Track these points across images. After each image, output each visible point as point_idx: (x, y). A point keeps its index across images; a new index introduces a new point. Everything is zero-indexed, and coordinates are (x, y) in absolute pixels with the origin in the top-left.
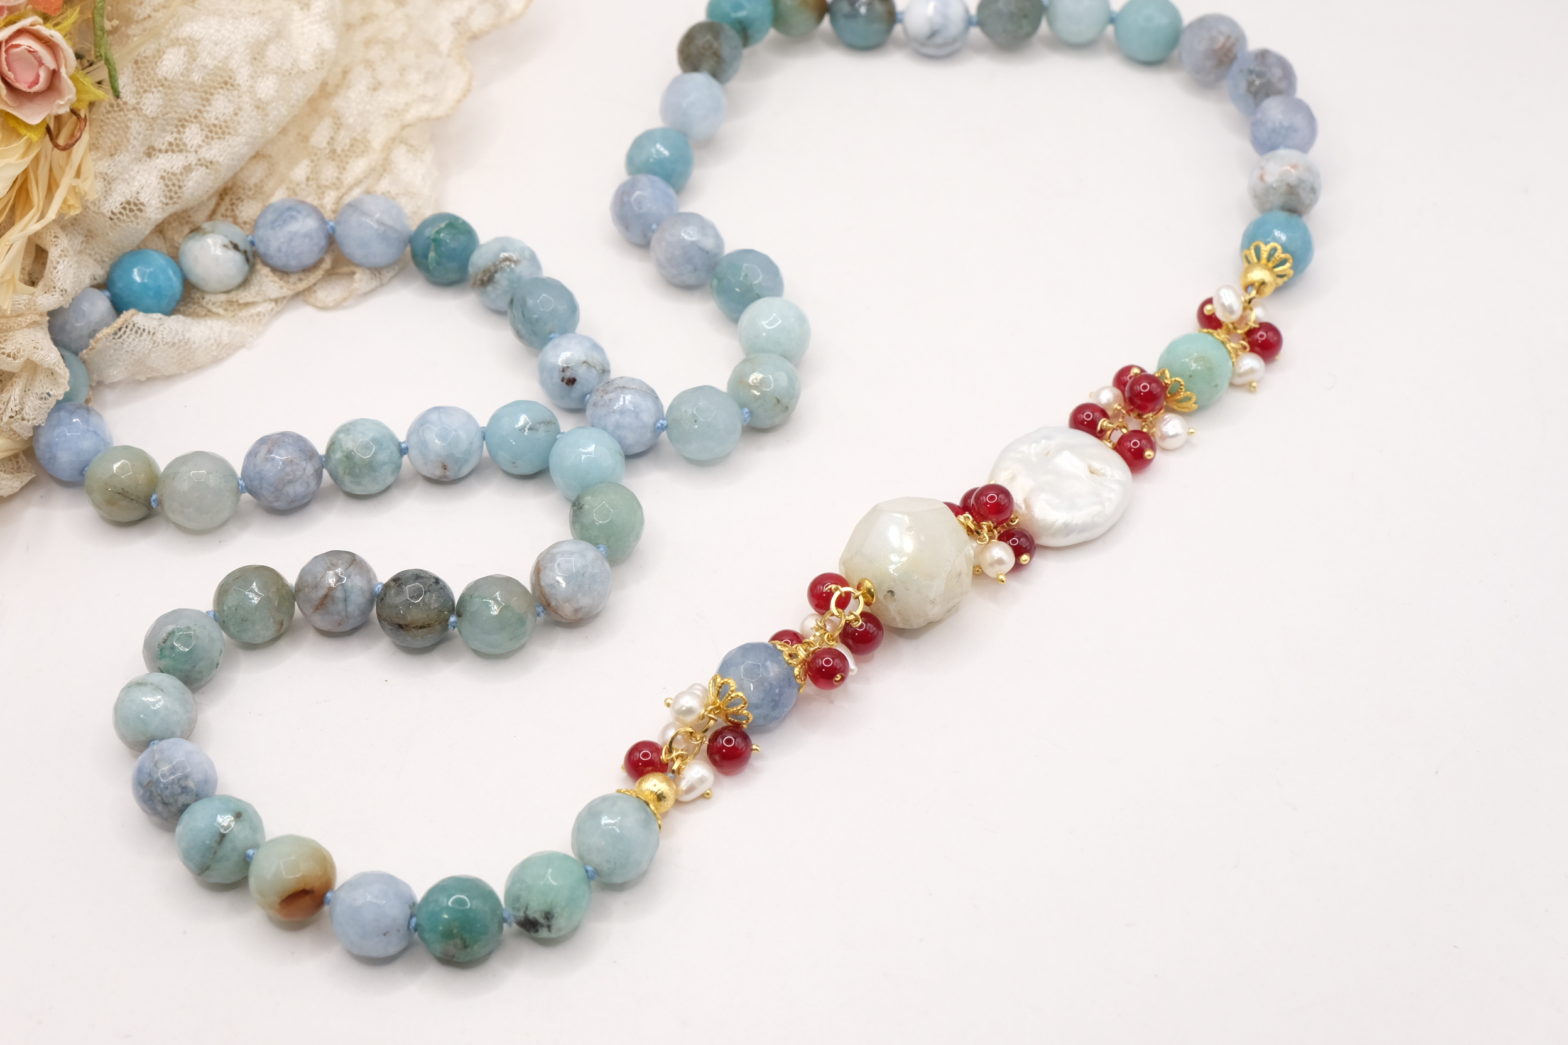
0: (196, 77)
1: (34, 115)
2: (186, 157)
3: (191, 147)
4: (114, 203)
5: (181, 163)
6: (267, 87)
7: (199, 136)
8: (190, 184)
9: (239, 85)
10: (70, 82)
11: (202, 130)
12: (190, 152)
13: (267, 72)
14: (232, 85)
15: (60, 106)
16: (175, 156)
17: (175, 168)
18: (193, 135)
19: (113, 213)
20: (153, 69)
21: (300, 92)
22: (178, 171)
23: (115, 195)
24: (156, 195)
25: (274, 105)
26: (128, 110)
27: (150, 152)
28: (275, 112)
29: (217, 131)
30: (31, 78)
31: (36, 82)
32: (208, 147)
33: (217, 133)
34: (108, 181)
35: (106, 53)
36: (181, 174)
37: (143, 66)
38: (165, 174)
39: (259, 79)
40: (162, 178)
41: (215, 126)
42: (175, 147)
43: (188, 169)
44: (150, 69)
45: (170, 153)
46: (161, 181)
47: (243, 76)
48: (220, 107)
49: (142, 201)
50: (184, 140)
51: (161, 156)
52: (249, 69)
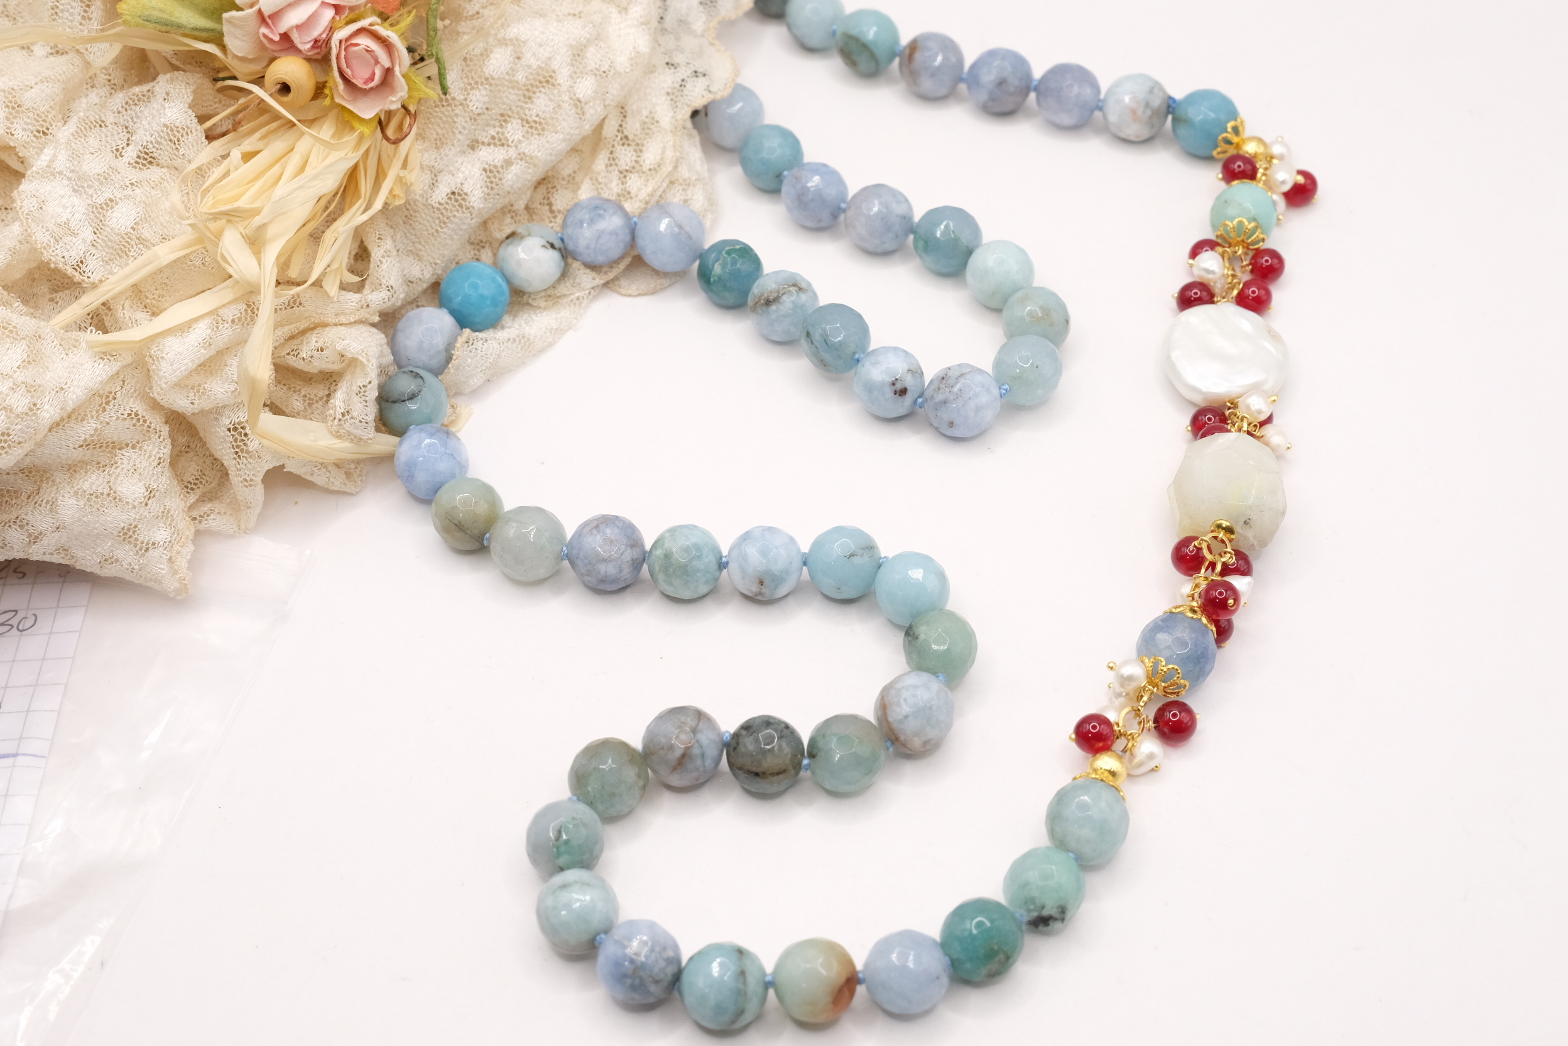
0: (520, 77)
1: (368, 110)
2: (507, 151)
3: (512, 142)
4: (440, 194)
5: (502, 157)
6: (586, 87)
7: (520, 131)
8: (510, 176)
9: (559, 85)
10: (402, 80)
11: (523, 126)
12: (511, 146)
13: (586, 73)
14: (553, 85)
15: (392, 102)
16: (497, 149)
17: (496, 161)
18: (514, 131)
19: (440, 204)
20: (481, 67)
21: (615, 92)
22: (499, 164)
23: (441, 186)
24: (479, 186)
25: (591, 104)
26: (455, 106)
27: (474, 145)
28: (592, 111)
29: (534, 126)
30: (367, 75)
31: (372, 79)
32: (528, 142)
33: (536, 129)
34: (435, 175)
35: (437, 53)
36: (502, 167)
37: (471, 63)
38: (487, 167)
39: (578, 80)
40: (485, 170)
41: (535, 122)
42: (499, 141)
43: (508, 163)
44: (477, 67)
45: (492, 146)
46: (484, 172)
47: (563, 77)
48: (541, 104)
49: (465, 191)
50: (506, 135)
51: (484, 148)
52: (569, 70)
